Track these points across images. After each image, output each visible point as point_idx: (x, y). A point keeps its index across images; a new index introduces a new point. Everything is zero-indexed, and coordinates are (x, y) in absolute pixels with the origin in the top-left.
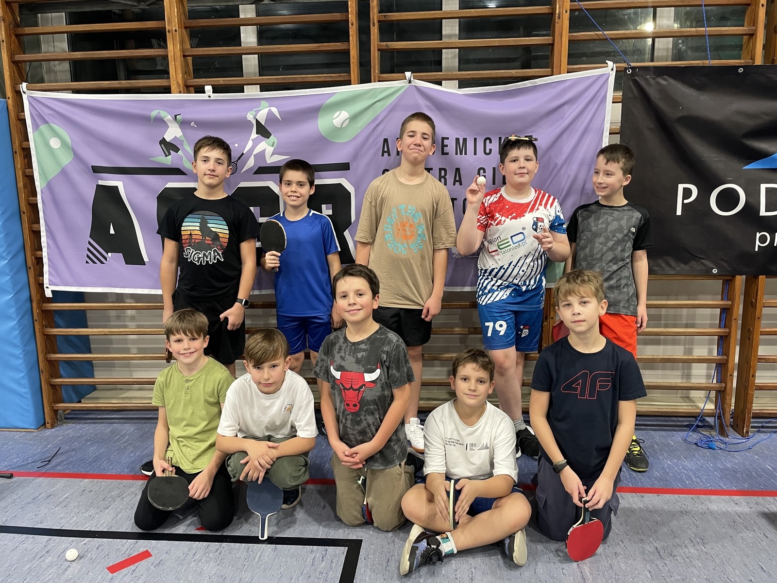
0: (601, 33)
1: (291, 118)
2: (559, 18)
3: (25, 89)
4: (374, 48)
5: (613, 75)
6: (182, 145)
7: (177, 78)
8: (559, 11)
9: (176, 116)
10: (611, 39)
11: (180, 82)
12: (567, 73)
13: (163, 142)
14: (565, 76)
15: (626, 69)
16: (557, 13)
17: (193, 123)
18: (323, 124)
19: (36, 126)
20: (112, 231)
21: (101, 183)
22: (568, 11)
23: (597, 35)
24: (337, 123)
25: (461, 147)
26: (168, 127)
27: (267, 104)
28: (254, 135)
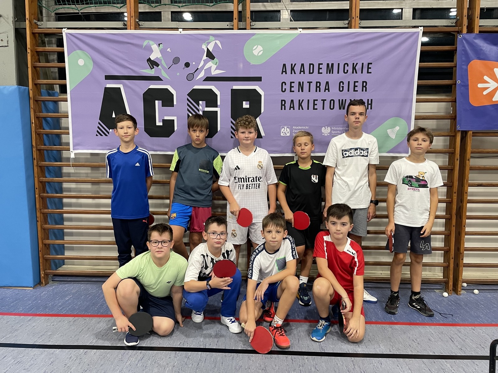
6: (161, 62)
21: (108, 86)
24: (255, 53)
25: (330, 69)
26: (153, 51)
27: (213, 38)
28: (205, 57)
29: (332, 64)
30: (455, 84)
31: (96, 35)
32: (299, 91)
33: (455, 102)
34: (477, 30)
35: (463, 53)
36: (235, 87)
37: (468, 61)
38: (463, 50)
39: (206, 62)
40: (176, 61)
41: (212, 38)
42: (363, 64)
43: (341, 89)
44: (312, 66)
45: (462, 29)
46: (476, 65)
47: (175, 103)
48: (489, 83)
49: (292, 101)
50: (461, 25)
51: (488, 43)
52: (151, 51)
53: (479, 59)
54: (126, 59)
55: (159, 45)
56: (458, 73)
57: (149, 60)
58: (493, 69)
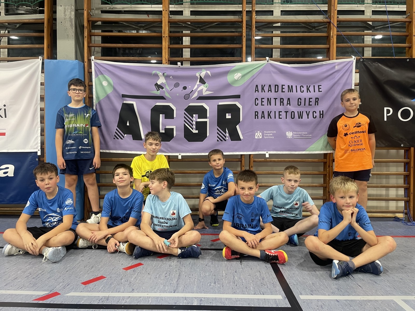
0: (349, 44)
1: (215, 76)
2: (332, 37)
3: (93, 59)
4: (254, 46)
5: (355, 61)
6: (165, 86)
7: (165, 57)
8: (332, 34)
9: (164, 73)
10: (354, 47)
11: (167, 58)
12: (336, 59)
13: (156, 85)
14: (335, 61)
15: (360, 59)
16: (331, 35)
17: (171, 76)
18: (230, 78)
19: (97, 75)
20: (128, 124)
21: (125, 102)
22: (336, 35)
23: (348, 45)
24: (236, 78)
25: (290, 89)
26: (159, 78)
28: (198, 83)
29: (292, 86)
32: (268, 105)
36: (220, 104)
40: (177, 85)
42: (314, 86)
43: (299, 104)
44: (277, 86)
47: (175, 116)
49: (263, 112)
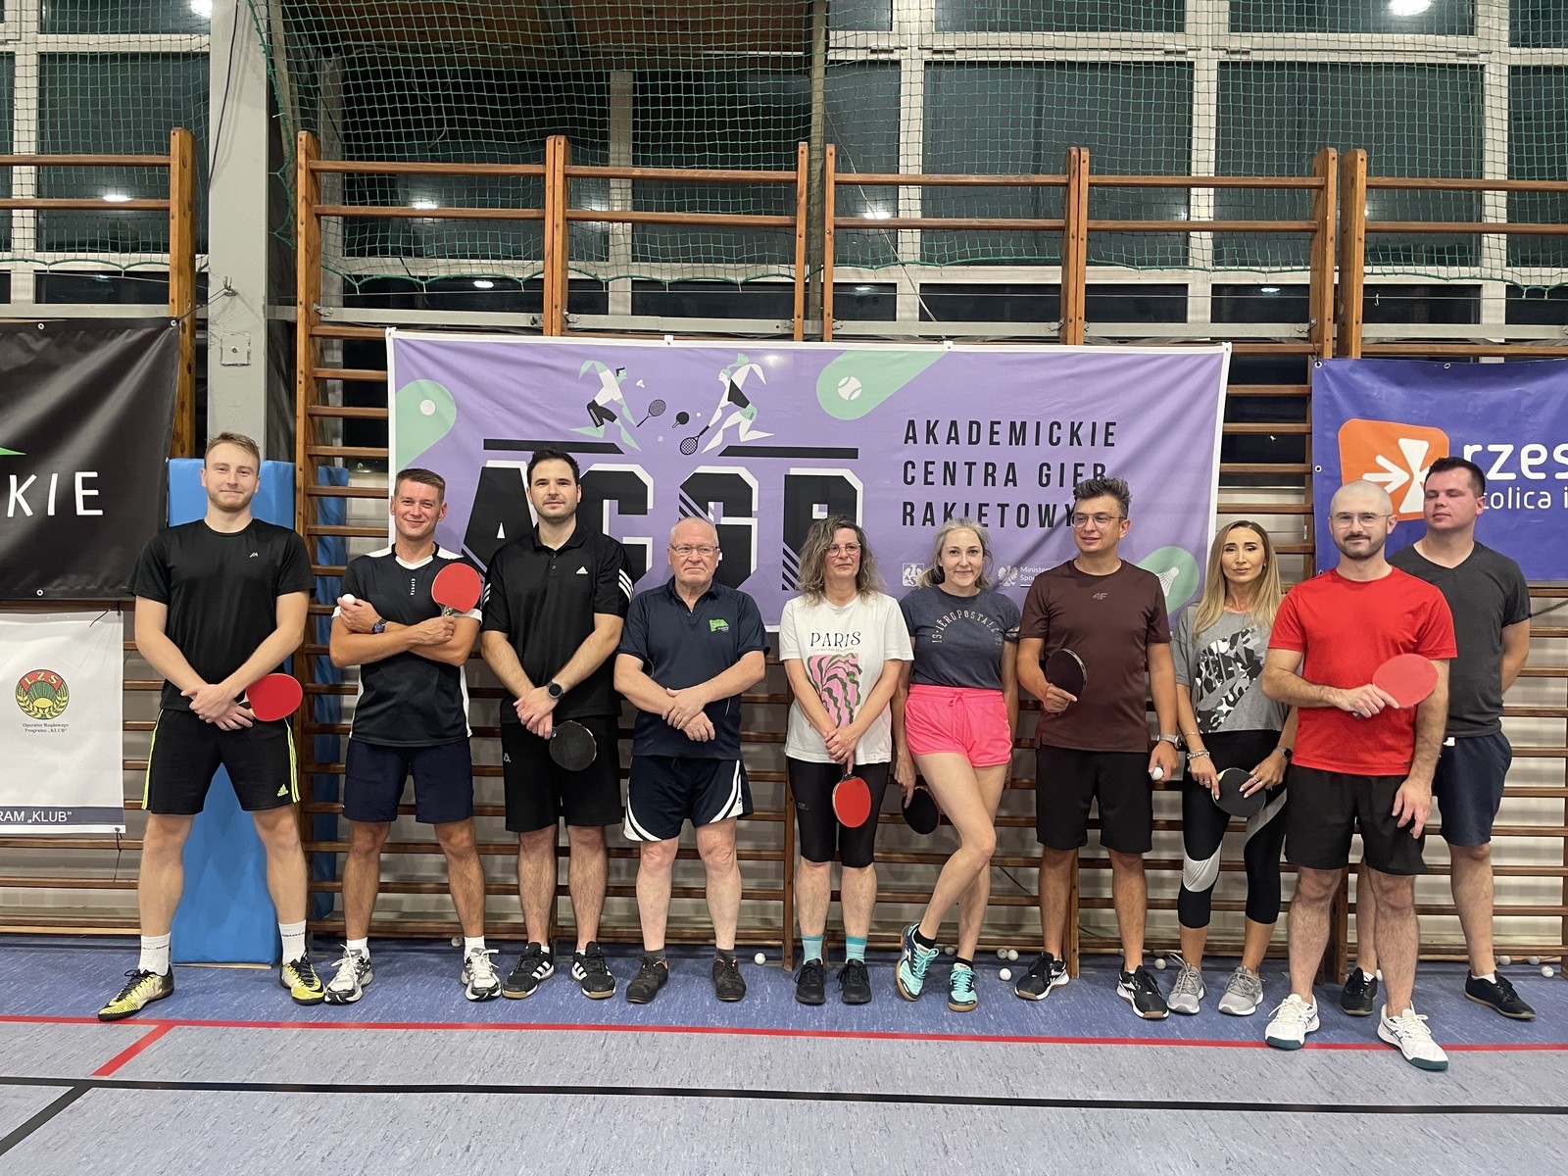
5: (1228, 356)
6: (621, 412)
20: (501, 535)
21: (491, 464)
24: (844, 393)
25: (1018, 434)
26: (602, 386)
27: (746, 359)
28: (724, 401)
29: (1023, 424)
30: (1311, 473)
31: (468, 346)
32: (945, 484)
33: (1313, 513)
34: (1356, 353)
35: (1327, 403)
36: (794, 472)
37: (1339, 421)
38: (1326, 396)
39: (727, 412)
40: (657, 408)
41: (741, 358)
42: (1094, 424)
43: (1044, 481)
44: (975, 426)
45: (1322, 348)
46: (1355, 431)
47: (650, 505)
48: (1388, 472)
49: (929, 505)
50: (1320, 339)
51: (1383, 381)
52: (598, 385)
53: (1364, 416)
54: (538, 402)
55: (618, 371)
56: (1316, 447)
57: (593, 405)
58: (1397, 442)
